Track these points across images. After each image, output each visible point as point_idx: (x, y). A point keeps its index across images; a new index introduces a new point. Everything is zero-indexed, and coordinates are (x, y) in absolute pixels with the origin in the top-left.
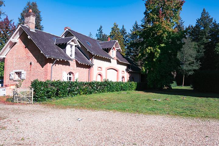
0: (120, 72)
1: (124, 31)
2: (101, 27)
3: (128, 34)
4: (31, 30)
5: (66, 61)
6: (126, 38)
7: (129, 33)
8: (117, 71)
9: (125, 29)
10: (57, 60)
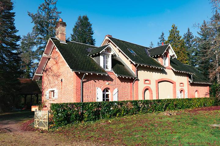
0: (178, 85)
1: (191, 34)
2: (163, 34)
3: (194, 38)
4: (61, 42)
5: (97, 74)
6: (193, 43)
7: (196, 37)
8: (173, 83)
9: (191, 33)
10: (86, 74)
